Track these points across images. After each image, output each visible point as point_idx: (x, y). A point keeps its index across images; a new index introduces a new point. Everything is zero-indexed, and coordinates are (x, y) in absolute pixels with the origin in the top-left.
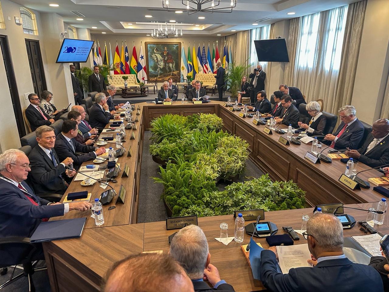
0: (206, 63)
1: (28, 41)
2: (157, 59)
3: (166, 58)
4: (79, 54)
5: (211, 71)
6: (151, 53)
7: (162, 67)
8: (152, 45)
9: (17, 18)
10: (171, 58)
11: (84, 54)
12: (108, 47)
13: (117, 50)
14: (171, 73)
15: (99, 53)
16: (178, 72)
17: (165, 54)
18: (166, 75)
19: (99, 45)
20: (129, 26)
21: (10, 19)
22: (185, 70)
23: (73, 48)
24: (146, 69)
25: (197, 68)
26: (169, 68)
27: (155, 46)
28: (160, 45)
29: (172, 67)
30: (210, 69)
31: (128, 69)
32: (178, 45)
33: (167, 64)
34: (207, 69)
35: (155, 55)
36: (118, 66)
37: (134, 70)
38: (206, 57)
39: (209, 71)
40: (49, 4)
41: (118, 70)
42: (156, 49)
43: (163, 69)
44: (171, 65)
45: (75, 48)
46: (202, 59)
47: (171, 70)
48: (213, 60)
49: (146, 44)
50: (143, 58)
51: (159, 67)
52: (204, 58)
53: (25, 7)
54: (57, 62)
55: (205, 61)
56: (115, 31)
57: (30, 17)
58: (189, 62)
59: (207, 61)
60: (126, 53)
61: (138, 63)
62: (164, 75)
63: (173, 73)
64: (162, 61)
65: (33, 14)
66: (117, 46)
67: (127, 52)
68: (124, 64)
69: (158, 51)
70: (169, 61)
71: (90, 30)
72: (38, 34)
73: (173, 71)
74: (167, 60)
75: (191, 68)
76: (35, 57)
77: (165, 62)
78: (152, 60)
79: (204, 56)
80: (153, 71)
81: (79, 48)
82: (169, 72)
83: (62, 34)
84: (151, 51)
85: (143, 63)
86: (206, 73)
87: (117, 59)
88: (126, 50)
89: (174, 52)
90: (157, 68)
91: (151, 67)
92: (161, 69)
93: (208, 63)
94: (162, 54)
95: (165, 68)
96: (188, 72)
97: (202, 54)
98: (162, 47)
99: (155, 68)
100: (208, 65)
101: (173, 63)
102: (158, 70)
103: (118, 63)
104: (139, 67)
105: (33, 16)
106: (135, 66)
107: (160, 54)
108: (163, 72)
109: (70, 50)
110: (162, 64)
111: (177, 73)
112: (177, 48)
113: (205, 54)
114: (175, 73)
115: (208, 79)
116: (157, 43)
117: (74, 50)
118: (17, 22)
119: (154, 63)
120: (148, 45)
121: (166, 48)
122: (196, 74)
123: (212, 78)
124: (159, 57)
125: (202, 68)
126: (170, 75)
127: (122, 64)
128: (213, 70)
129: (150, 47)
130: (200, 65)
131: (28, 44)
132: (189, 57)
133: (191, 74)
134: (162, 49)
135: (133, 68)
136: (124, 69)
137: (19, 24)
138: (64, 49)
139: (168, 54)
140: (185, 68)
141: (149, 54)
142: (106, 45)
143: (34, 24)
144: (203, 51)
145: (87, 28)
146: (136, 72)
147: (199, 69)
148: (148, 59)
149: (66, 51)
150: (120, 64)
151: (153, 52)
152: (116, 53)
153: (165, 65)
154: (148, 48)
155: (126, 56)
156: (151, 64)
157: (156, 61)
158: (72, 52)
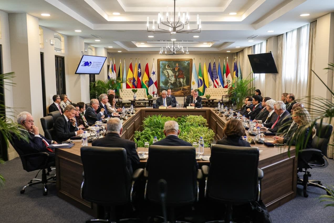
0: (216, 78)
1: (57, 57)
2: (168, 75)
3: (177, 74)
4: (94, 67)
5: (221, 86)
6: (162, 69)
7: (172, 82)
8: (164, 62)
9: (51, 41)
10: (182, 73)
11: (98, 67)
12: (123, 64)
13: (131, 67)
14: (182, 88)
15: (114, 69)
16: (189, 86)
17: (176, 70)
18: (177, 90)
19: (114, 62)
20: (141, 45)
21: (47, 41)
22: (195, 84)
23: (89, 63)
24: (157, 84)
25: (208, 83)
26: (180, 83)
27: (167, 62)
28: (172, 62)
29: (183, 82)
30: (220, 84)
31: (139, 84)
32: (189, 62)
33: (178, 79)
34: (218, 84)
35: (167, 71)
36: (130, 81)
37: (145, 84)
38: (216, 72)
39: (219, 85)
40: (75, 30)
41: (130, 85)
42: (168, 65)
43: (174, 84)
44: (181, 80)
45: (91, 63)
46: (212, 74)
47: (182, 85)
48: (223, 75)
49: (158, 61)
50: (155, 74)
51: (170, 82)
52: (215, 73)
53: (58, 33)
54: (76, 73)
55: (216, 76)
56: (129, 50)
57: (60, 39)
58: (200, 77)
59: (217, 76)
60: (138, 70)
61: (150, 78)
62: (174, 90)
63: (184, 88)
64: (173, 77)
65: (62, 37)
66: (131, 63)
67: (140, 68)
68: (136, 79)
69: (169, 67)
70: (180, 76)
71: (107, 49)
72: (64, 52)
73: (184, 86)
74: (178, 75)
75: (202, 82)
76: (60, 69)
77: (176, 77)
78: (164, 76)
79: (215, 71)
80: (164, 86)
81: (94, 62)
82: (179, 87)
83: (82, 52)
84: (163, 67)
85: (154, 78)
86: (216, 87)
87: (130, 75)
88: (139, 67)
89: (185, 68)
90: (168, 82)
91: (162, 82)
92: (171, 84)
93: (219, 78)
94: (173, 70)
95: (176, 82)
96: (199, 86)
97: (213, 70)
98: (173, 63)
99: (166, 83)
100: (218, 80)
101: (183, 78)
102: (168, 85)
103: (131, 79)
104: (150, 82)
105: (63, 39)
106: (146, 81)
107: (171, 70)
108: (173, 87)
109: (87, 64)
110: (173, 80)
111: (188, 88)
112: (189, 64)
113: (216, 70)
114: (186, 87)
115: (218, 94)
116: (170, 60)
117: (90, 64)
118: (52, 43)
119: (165, 79)
120: (160, 62)
121: (177, 64)
122: (206, 88)
123: (222, 93)
124: (171, 73)
125: (212, 83)
126: (180, 89)
127: (134, 79)
128: (224, 85)
129: (162, 64)
130: (210, 80)
131: (56, 59)
132: (200, 73)
133: (201, 89)
134: (174, 65)
135: (144, 83)
136: (136, 84)
137: (52, 45)
138: (82, 63)
139: (179, 70)
140: (196, 82)
141: (161, 70)
142: (120, 63)
143: (62, 45)
144: (214, 67)
145: (104, 48)
146: (147, 87)
147: (209, 84)
148: (159, 75)
149: (84, 65)
150: (132, 79)
151: (165, 69)
152: (130, 69)
153: (176, 80)
154: (161, 65)
155: (138, 72)
156: (163, 79)
157: (167, 76)
158: (88, 66)
